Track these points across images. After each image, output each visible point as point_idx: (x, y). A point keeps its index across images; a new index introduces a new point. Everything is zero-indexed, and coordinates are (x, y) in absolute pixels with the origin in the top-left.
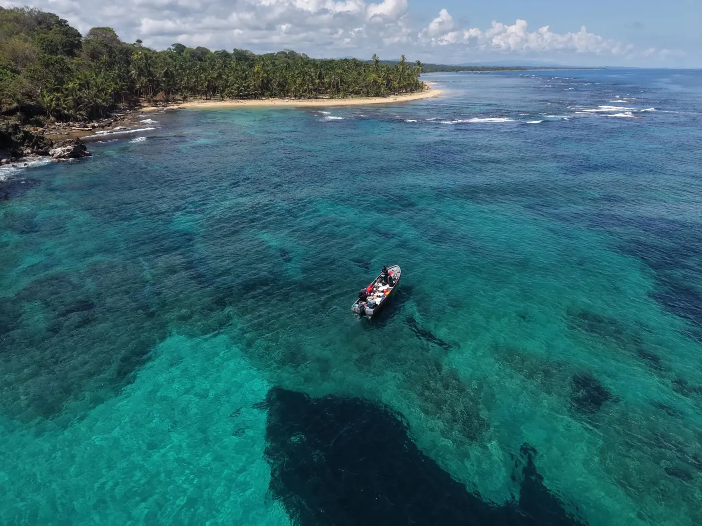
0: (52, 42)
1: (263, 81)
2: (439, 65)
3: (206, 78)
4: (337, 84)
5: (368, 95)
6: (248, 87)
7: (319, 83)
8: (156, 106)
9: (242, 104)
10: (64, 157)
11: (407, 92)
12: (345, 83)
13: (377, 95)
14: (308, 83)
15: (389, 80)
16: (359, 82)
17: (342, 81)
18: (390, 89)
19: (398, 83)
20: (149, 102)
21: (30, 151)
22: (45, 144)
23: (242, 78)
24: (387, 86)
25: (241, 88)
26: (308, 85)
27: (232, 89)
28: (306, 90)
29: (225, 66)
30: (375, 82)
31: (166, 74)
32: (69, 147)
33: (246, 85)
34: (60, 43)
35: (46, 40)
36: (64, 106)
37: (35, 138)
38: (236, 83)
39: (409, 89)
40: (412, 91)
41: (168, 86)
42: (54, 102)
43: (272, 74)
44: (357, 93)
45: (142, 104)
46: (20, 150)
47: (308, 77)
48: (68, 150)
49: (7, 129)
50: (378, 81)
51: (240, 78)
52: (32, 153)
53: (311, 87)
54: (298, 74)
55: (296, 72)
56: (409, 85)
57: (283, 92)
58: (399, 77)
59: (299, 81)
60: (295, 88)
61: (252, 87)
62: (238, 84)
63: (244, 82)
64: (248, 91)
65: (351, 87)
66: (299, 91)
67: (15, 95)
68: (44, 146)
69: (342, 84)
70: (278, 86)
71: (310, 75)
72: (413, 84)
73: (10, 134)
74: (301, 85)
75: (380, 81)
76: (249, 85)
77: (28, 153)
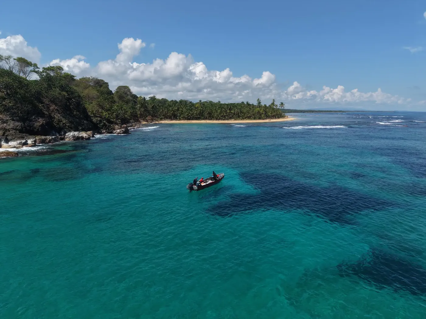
0: (102, 91)
1: (200, 111)
2: (292, 110)
3: (172, 110)
4: (238, 113)
5: (255, 119)
6: (193, 114)
7: (229, 112)
8: (147, 122)
9: (190, 122)
10: (120, 133)
11: (276, 118)
12: (243, 113)
13: (260, 119)
14: (224, 112)
15: (266, 112)
16: (250, 112)
17: (241, 112)
18: (266, 116)
19: (271, 113)
20: (143, 120)
21: (105, 131)
22: (111, 128)
23: (190, 110)
24: (265, 114)
25: (189, 115)
26: (224, 113)
27: (185, 115)
28: (223, 116)
29: (181, 104)
30: (259, 112)
31: (153, 107)
32: (123, 130)
33: (192, 113)
34: (106, 92)
35: (100, 91)
36: (112, 117)
37: (108, 126)
38: (187, 112)
39: (277, 117)
40: (279, 118)
41: (154, 112)
42: (107, 116)
43: (205, 108)
44: (249, 118)
45: (141, 121)
46: (101, 131)
47: (224, 109)
48: (122, 131)
49: (97, 122)
50: (260, 112)
51: (189, 110)
52: (106, 132)
53: (225, 114)
54: (218, 108)
55: (217, 107)
56: (277, 114)
57: (211, 117)
58: (271, 110)
59: (219, 111)
60: (217, 115)
61: (195, 114)
62: (188, 113)
63: (191, 111)
64: (193, 116)
65: (246, 115)
66: (219, 116)
67: (93, 111)
68: (111, 130)
69: (241, 113)
70: (207, 114)
71: (225, 108)
72: (279, 115)
73: (98, 124)
74: (220, 113)
75: (261, 112)
76: (193, 113)
77: (104, 132)
